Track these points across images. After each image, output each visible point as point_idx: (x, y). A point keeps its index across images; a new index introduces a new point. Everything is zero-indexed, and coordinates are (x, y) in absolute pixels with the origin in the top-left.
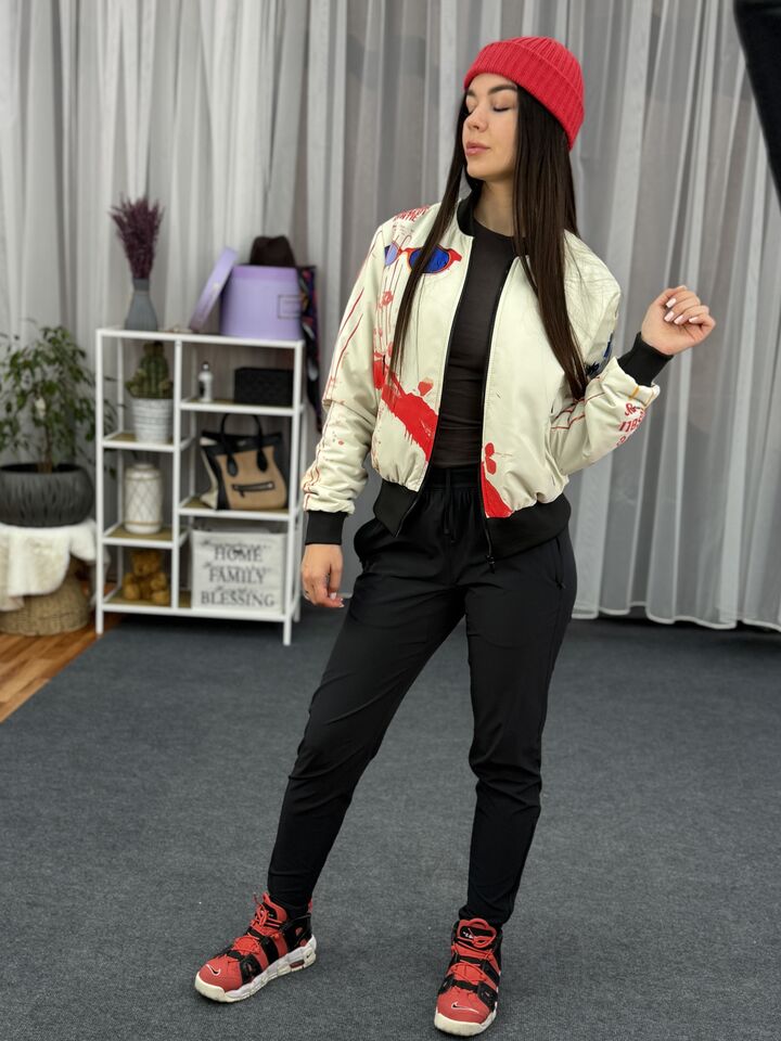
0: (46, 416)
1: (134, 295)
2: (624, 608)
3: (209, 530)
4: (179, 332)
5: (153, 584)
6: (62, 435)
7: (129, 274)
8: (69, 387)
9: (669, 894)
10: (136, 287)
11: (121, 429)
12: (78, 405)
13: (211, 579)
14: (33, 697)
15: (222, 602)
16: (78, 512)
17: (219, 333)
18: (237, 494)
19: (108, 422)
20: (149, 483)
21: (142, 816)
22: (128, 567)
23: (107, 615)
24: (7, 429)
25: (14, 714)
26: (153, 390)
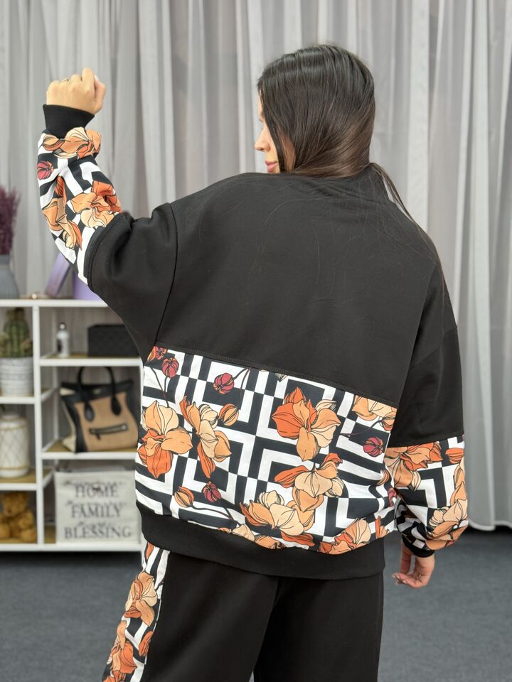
3: (70, 471)
4: (37, 298)
5: (21, 523)
13: (73, 516)
15: (84, 535)
17: (71, 297)
18: (94, 437)
20: (15, 432)
26: (16, 350)
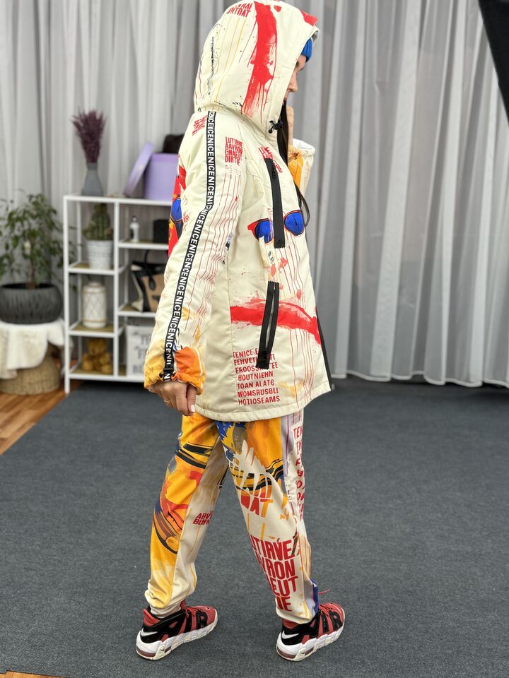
0: (32, 252)
1: (88, 173)
2: (408, 375)
3: (138, 325)
4: (117, 197)
5: (102, 361)
6: (42, 264)
7: (84, 160)
8: (46, 233)
9: (439, 558)
10: (89, 168)
11: (79, 260)
12: (52, 245)
13: (139, 357)
14: (26, 434)
16: (53, 314)
17: (143, 197)
18: (156, 302)
19: (72, 256)
20: (98, 295)
21: (98, 511)
22: (85, 350)
23: (72, 381)
24: (6, 261)
25: (13, 446)
26: (101, 235)
